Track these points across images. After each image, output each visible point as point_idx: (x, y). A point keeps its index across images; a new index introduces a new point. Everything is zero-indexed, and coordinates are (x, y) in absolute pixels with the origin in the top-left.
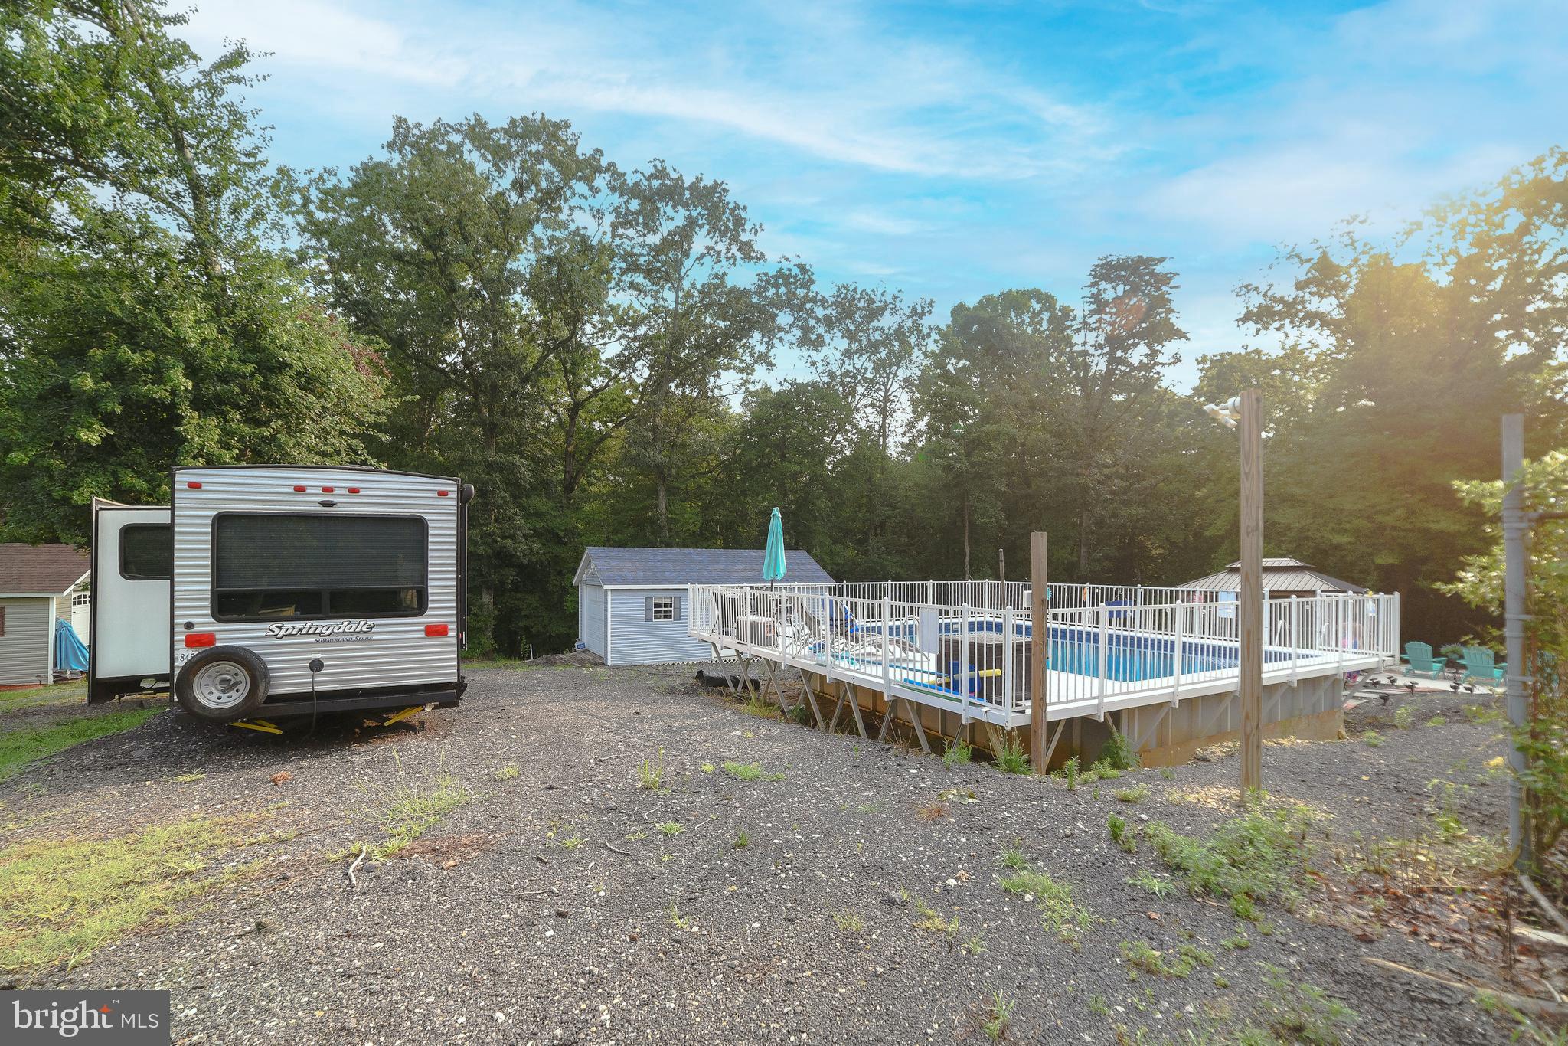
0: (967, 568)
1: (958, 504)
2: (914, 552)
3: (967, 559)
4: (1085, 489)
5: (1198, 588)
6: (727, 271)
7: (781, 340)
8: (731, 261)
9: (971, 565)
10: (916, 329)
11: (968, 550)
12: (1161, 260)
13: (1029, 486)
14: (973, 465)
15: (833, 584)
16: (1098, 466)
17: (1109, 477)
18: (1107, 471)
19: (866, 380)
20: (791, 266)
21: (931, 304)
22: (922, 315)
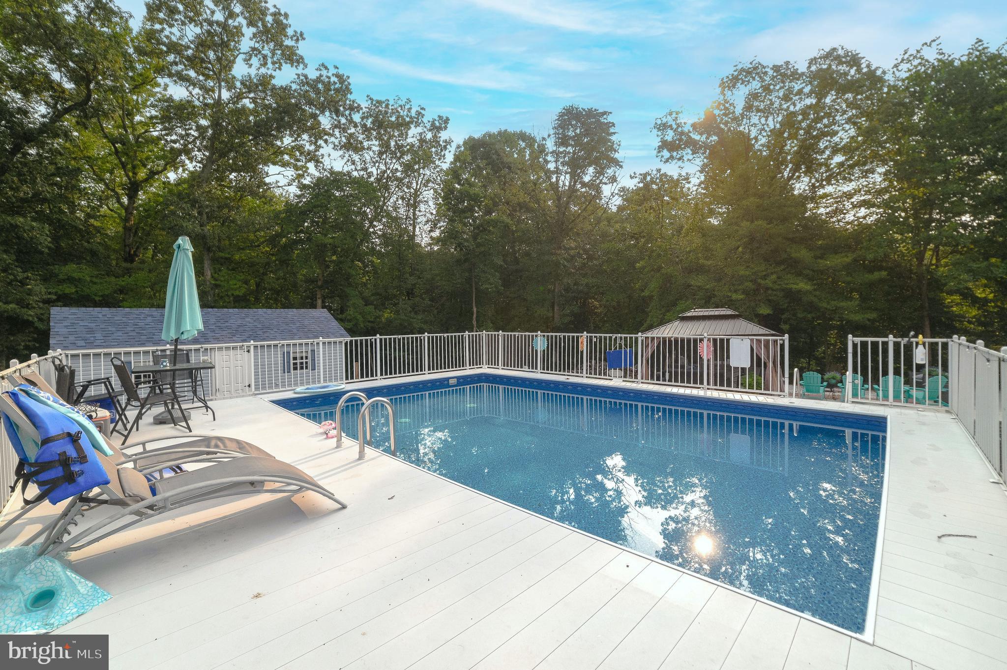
0: (475, 323)
1: (467, 274)
2: (436, 311)
3: (475, 316)
4: (557, 264)
5: (655, 336)
6: (274, 74)
7: (326, 141)
8: (277, 66)
9: (477, 321)
10: (435, 140)
11: (475, 309)
12: (605, 113)
13: (518, 264)
14: (479, 245)
15: (349, 339)
16: (565, 249)
17: (573, 257)
18: (572, 252)
19: (397, 179)
20: (330, 74)
21: (447, 121)
22: (439, 129)
